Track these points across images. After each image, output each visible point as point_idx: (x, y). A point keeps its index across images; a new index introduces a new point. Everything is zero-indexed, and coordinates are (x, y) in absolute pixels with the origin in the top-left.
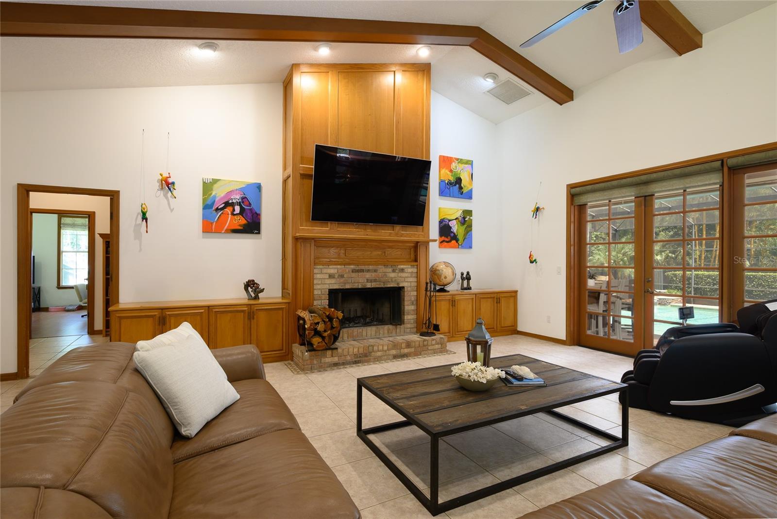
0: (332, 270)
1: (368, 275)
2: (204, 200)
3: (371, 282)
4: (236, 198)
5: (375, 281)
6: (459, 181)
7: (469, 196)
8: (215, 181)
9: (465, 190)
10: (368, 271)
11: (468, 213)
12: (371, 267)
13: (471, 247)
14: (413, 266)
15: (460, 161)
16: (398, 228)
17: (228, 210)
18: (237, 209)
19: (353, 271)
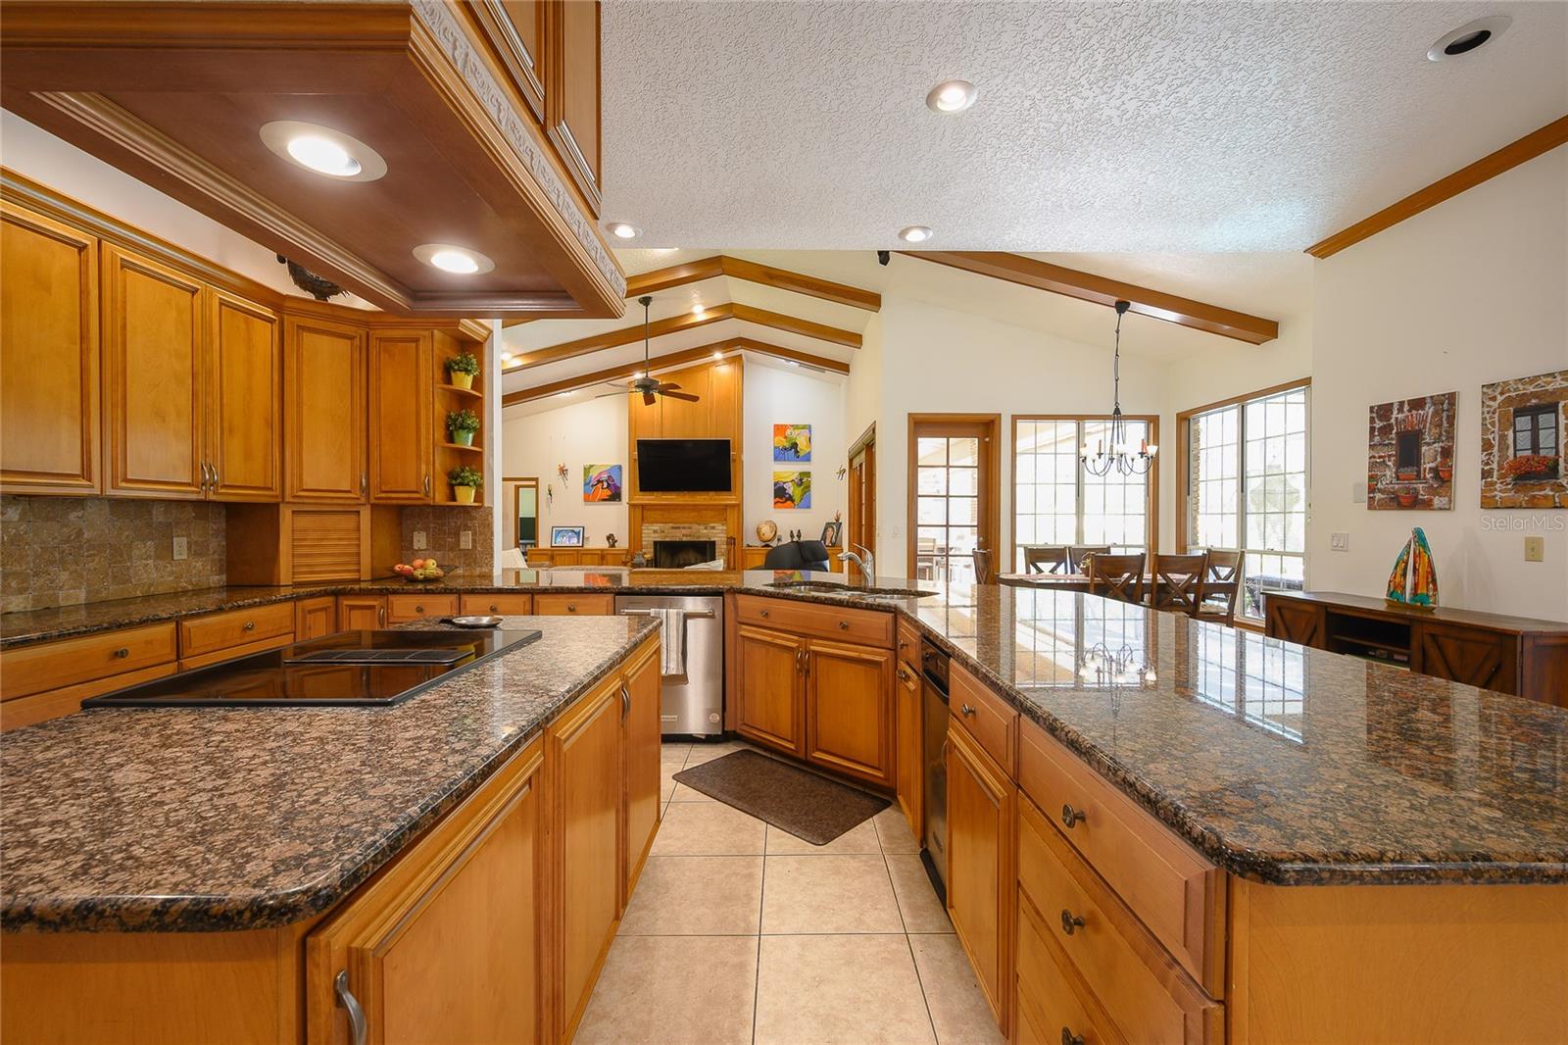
0: (656, 527)
1: (684, 531)
2: (585, 480)
3: (686, 536)
4: (605, 477)
5: (690, 536)
6: (794, 446)
7: (807, 458)
8: (591, 466)
9: (801, 454)
10: (684, 528)
11: (808, 474)
12: (686, 525)
13: (809, 507)
14: (723, 525)
15: (796, 427)
16: (712, 493)
17: (600, 485)
18: (605, 485)
19: (673, 528)
